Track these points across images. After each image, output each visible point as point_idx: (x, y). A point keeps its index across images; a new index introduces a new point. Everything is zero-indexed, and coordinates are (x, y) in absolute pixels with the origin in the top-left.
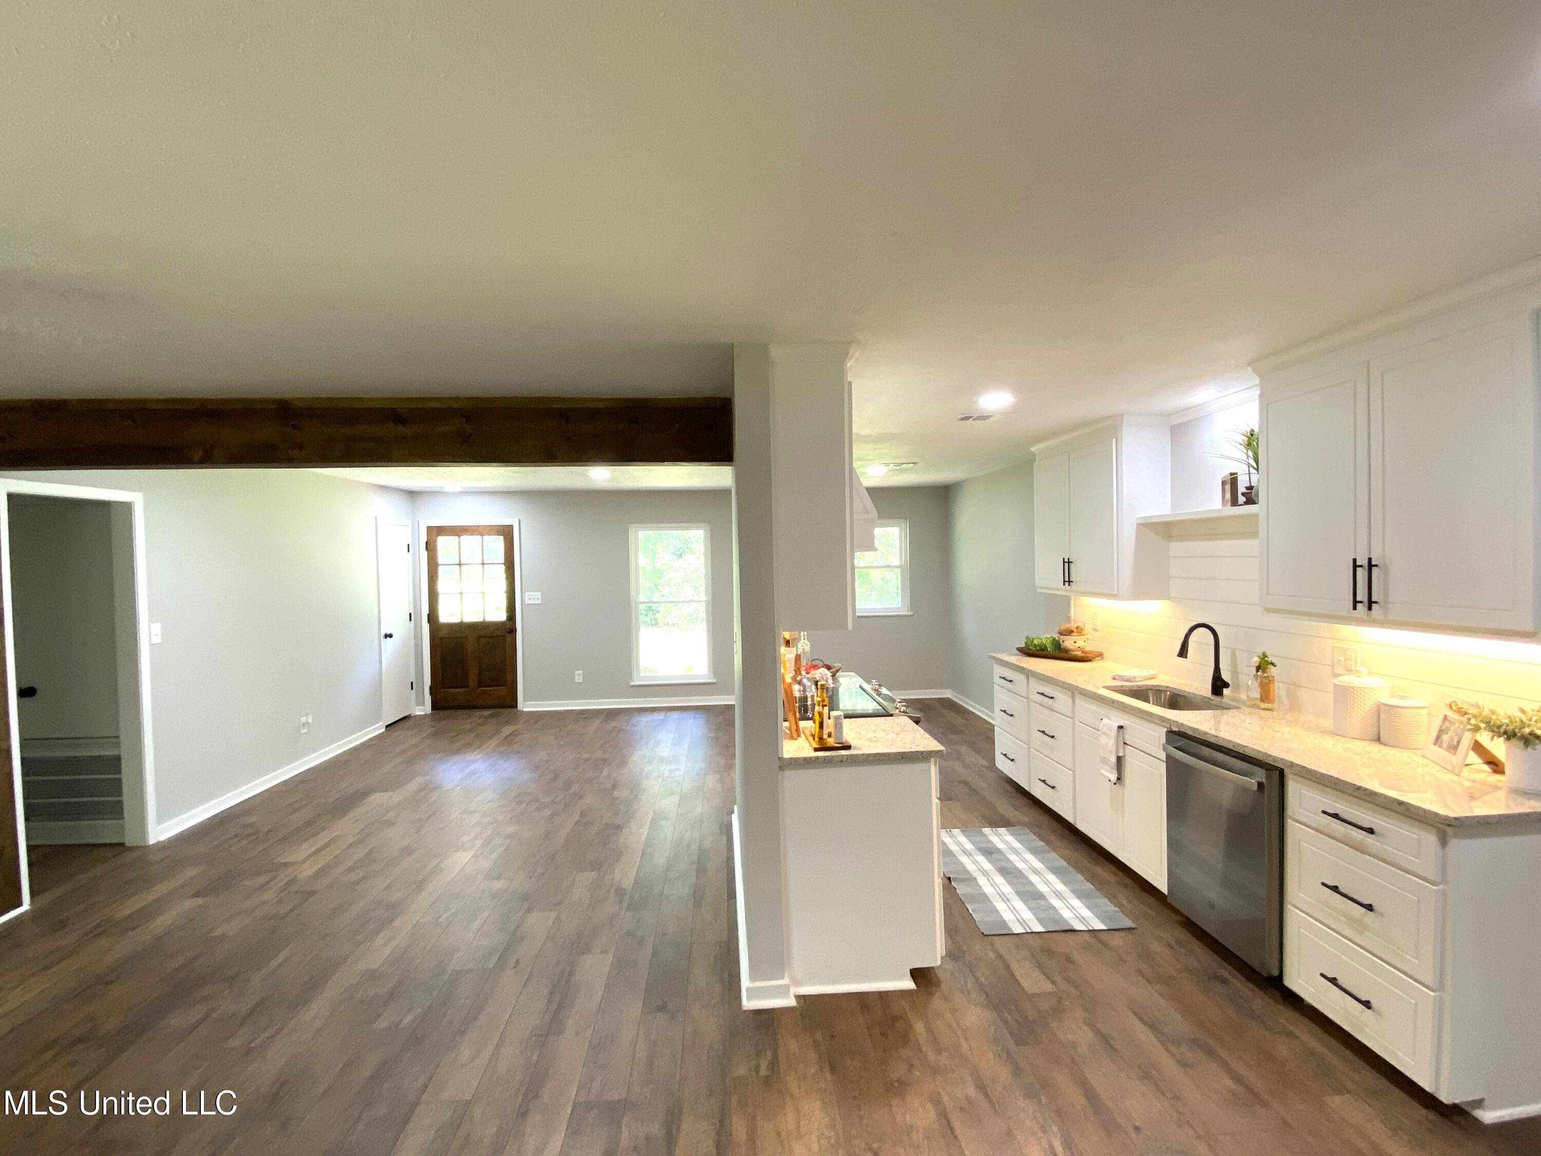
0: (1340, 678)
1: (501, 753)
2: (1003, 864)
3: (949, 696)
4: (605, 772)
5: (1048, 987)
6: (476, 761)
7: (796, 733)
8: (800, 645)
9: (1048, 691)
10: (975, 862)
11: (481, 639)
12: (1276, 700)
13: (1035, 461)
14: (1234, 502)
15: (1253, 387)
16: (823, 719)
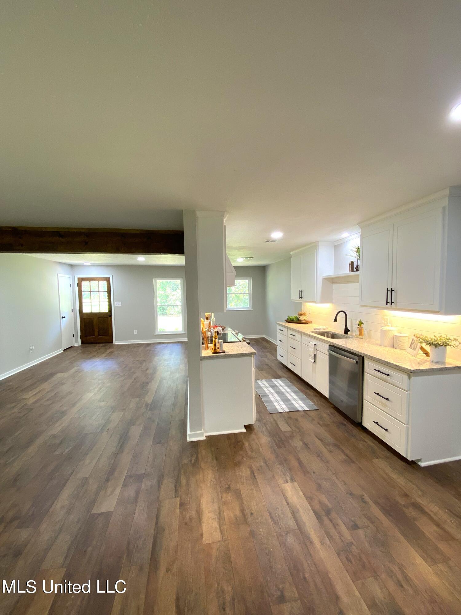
0: (382, 328)
1: (107, 359)
2: (278, 390)
3: (264, 337)
4: (144, 365)
5: (289, 429)
6: (97, 361)
7: (207, 348)
8: (212, 319)
9: (294, 334)
10: (269, 390)
11: (99, 319)
12: (364, 335)
13: (291, 257)
14: (352, 271)
15: (359, 232)
16: (216, 343)
